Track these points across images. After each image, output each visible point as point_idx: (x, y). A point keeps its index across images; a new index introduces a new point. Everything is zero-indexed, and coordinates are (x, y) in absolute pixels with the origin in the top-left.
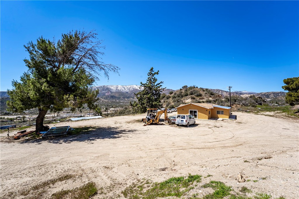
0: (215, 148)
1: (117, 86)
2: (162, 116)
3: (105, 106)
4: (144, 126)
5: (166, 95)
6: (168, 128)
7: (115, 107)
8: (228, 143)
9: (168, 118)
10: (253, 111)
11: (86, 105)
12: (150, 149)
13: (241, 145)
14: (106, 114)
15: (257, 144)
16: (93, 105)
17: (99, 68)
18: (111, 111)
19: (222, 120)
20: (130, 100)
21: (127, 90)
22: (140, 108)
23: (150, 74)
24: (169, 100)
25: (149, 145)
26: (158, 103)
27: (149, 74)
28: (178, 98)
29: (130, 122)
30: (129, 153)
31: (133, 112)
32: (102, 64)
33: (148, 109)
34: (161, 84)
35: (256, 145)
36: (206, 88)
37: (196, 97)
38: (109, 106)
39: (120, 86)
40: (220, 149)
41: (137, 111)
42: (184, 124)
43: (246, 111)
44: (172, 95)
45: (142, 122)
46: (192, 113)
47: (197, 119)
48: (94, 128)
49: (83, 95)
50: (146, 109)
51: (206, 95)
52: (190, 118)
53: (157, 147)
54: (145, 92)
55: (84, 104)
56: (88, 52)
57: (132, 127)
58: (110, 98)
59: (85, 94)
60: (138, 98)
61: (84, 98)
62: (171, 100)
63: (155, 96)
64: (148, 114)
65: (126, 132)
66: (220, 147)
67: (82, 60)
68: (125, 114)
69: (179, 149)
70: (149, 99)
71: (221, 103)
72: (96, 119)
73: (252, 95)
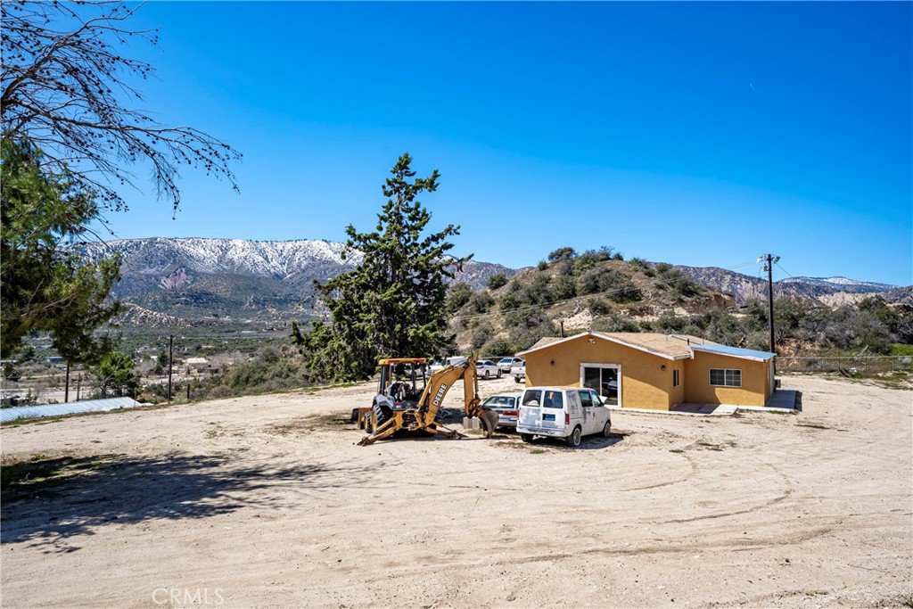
0: (705, 549)
1: (226, 241)
2: (454, 397)
3: (158, 344)
4: (360, 444)
5: (470, 294)
6: (478, 451)
7: (210, 353)
8: (765, 524)
9: (481, 403)
10: (875, 372)
11: (43, 341)
12: (391, 564)
13: (824, 532)
14: (160, 386)
15: (900, 529)
16: (85, 341)
17: (124, 145)
18: (188, 372)
19: (735, 415)
20: (291, 315)
21: (275, 265)
22: (341, 353)
23: (395, 186)
24: (485, 316)
25: (389, 540)
26: (433, 329)
27: (389, 189)
28: (532, 307)
29: (289, 427)
30: (280, 588)
31: (307, 377)
32: (141, 125)
33: (381, 362)
34: (448, 239)
35: (896, 535)
36: (659, 261)
37: (614, 305)
38: (181, 344)
39: (239, 243)
40: (729, 554)
41: (328, 368)
42: (557, 434)
43: (845, 373)
44: (503, 291)
45: (350, 426)
46: (592, 378)
47: (618, 407)
48: (86, 462)
49: (27, 286)
50: (372, 361)
51: (661, 292)
52: (587, 404)
53: (423, 553)
54: (370, 275)
55: (34, 334)
56: (55, 54)
57: (298, 453)
58: (186, 303)
59: (37, 280)
60: (332, 307)
61: (35, 300)
62: (495, 319)
63: (420, 296)
64: (383, 387)
65: (268, 477)
66: (728, 543)
67: (21, 97)
68: (265, 385)
69: (533, 559)
70: (388, 309)
71: (728, 334)
72: (104, 413)
73: (873, 295)
